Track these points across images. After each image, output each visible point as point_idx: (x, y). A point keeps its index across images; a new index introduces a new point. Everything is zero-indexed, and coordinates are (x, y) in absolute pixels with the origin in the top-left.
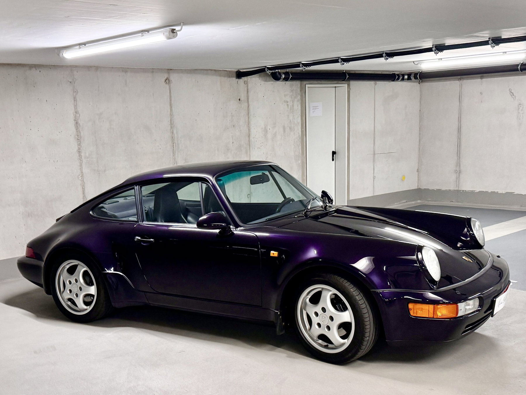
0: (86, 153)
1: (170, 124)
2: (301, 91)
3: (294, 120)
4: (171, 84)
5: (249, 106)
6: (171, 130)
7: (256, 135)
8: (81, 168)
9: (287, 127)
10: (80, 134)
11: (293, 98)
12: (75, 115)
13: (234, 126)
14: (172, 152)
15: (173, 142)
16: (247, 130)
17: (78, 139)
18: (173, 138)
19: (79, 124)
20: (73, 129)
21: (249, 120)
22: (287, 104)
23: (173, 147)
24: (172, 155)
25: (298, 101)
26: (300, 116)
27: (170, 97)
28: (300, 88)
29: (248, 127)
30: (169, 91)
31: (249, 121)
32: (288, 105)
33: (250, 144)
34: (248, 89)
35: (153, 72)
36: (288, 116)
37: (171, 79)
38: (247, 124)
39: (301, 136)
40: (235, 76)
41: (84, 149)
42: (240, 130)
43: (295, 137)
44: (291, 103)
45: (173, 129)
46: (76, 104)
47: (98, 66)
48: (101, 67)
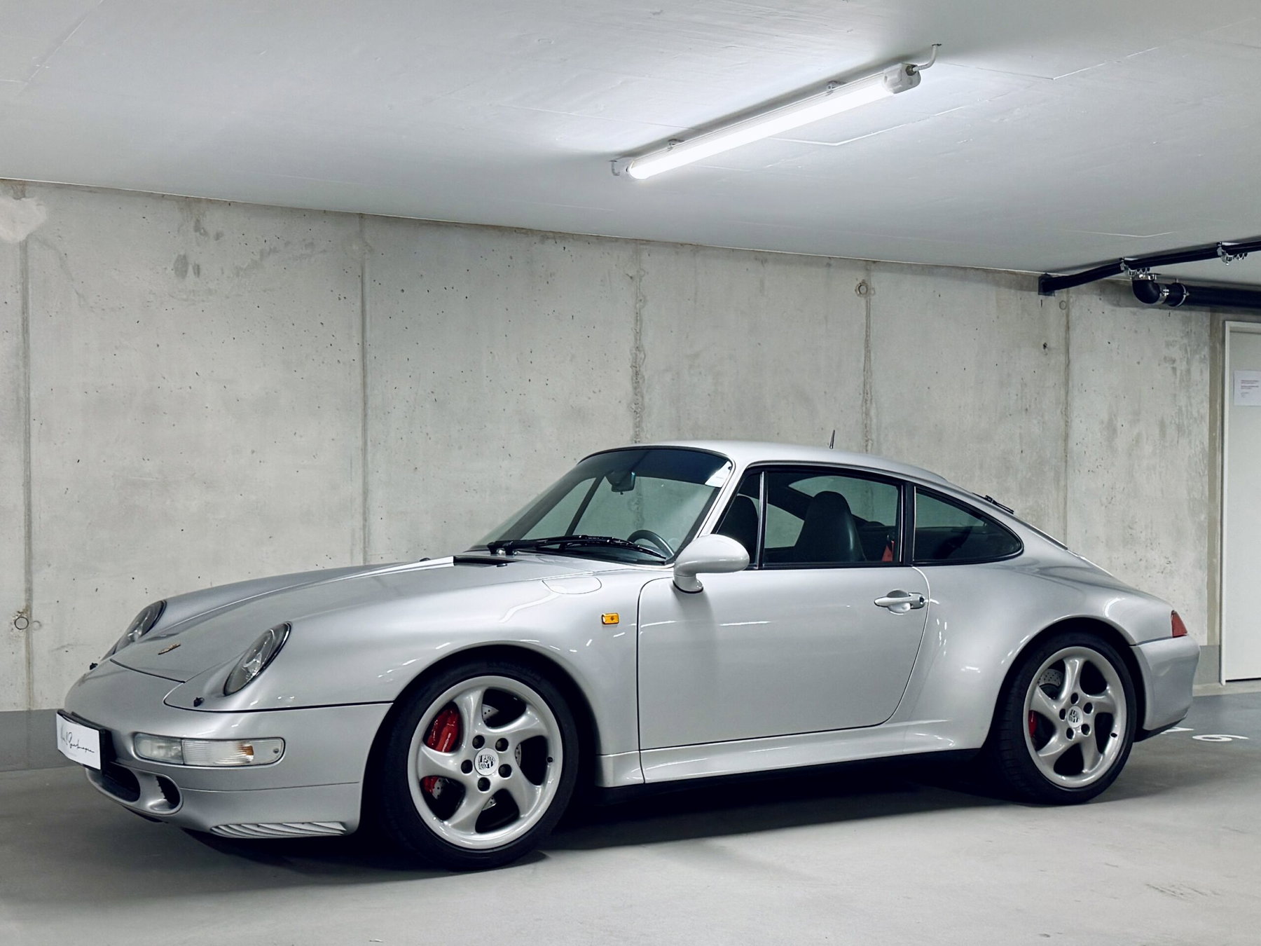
1: (861, 392)
2: (1211, 335)
3: (1189, 408)
4: (872, 297)
5: (1069, 362)
6: (864, 410)
7: (1085, 436)
9: (1171, 423)
10: (642, 397)
11: (1189, 354)
12: (634, 355)
13: (1027, 410)
15: (866, 437)
16: (1062, 423)
18: (868, 429)
19: (643, 377)
20: (628, 386)
21: (1069, 399)
22: (1172, 366)
25: (1202, 360)
26: (1208, 400)
27: (868, 327)
28: (1208, 329)
30: (864, 314)
31: (1066, 399)
32: (1174, 369)
33: (1068, 459)
34: (1068, 323)
35: (829, 265)
36: (1175, 395)
37: (872, 282)
38: (1061, 406)
39: (1207, 450)
40: (1037, 289)
42: (1043, 423)
43: (1193, 452)
44: (1185, 363)
45: (868, 405)
46: (640, 330)
47: (697, 245)
48: (705, 247)
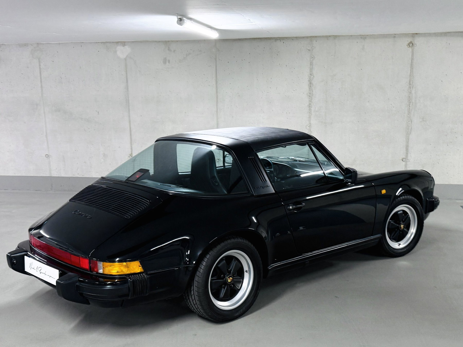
0: (316, 108)
1: (408, 84)
4: (415, 47)
6: (409, 91)
8: (309, 120)
10: (312, 91)
12: (309, 77)
14: (407, 111)
15: (410, 101)
17: (310, 96)
18: (411, 98)
19: (313, 84)
20: (307, 87)
23: (410, 106)
24: (406, 113)
27: (412, 59)
30: (411, 54)
35: (395, 37)
37: (415, 42)
41: (314, 104)
45: (411, 90)
46: (312, 67)
47: (336, 36)
48: (339, 36)
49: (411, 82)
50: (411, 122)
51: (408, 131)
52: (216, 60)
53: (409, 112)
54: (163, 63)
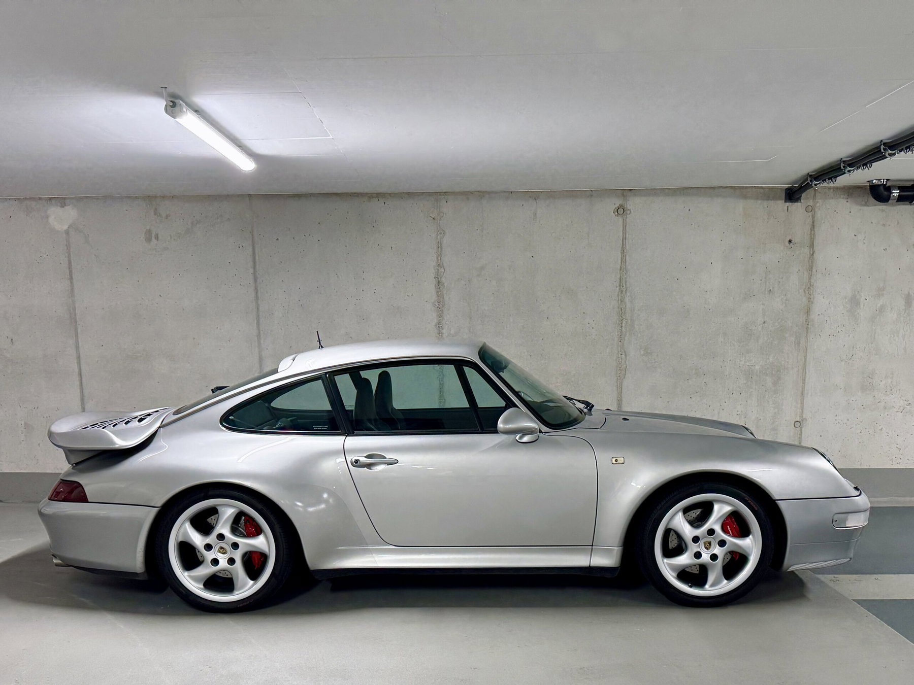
0: (450, 330)
1: (618, 286)
4: (628, 216)
5: (814, 253)
6: (620, 297)
7: (827, 309)
10: (443, 297)
12: (436, 270)
13: (770, 290)
14: (618, 335)
15: (622, 317)
16: (805, 300)
17: (438, 307)
18: (623, 311)
19: (444, 284)
20: (433, 290)
21: (812, 281)
23: (621, 327)
24: (616, 339)
27: (624, 239)
29: (807, 295)
30: (621, 229)
31: (810, 281)
33: (809, 326)
34: (813, 222)
35: (591, 196)
37: (628, 206)
38: (804, 288)
40: (785, 199)
41: (447, 323)
42: (786, 300)
45: (623, 295)
46: (441, 253)
47: (483, 192)
48: (489, 193)
49: (624, 282)
50: (626, 356)
51: (621, 372)
52: (253, 235)
53: (621, 338)
54: (146, 240)
